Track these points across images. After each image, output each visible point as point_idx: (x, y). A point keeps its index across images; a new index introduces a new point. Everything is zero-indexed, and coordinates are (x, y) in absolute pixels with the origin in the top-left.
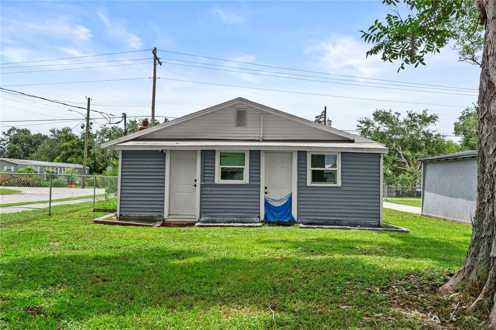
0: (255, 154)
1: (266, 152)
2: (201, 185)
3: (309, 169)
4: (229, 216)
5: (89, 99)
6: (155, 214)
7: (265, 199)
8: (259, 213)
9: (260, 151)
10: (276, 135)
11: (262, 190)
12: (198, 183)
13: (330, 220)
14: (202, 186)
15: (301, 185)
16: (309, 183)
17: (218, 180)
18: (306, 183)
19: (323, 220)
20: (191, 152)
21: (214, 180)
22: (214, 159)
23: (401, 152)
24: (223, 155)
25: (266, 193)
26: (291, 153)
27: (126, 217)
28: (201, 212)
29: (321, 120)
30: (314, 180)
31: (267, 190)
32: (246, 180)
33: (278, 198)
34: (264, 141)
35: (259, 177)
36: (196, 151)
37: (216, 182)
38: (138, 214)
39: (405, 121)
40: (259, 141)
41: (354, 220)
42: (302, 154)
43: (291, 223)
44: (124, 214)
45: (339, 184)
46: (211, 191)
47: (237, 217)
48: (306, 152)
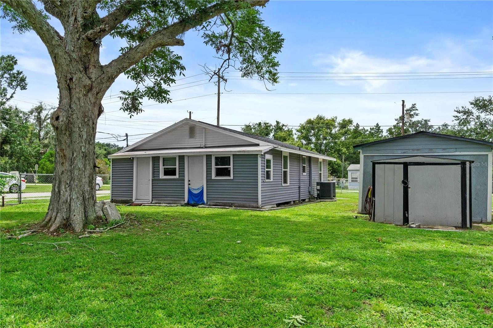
0: (182, 158)
1: (189, 157)
2: (152, 179)
3: (214, 167)
4: (168, 200)
5: (190, 112)
6: (128, 199)
7: (189, 188)
8: (184, 198)
9: (184, 156)
10: (215, 143)
11: (186, 183)
13: (227, 203)
15: (209, 179)
16: (213, 177)
17: (162, 176)
18: (211, 177)
19: (223, 203)
20: (146, 158)
21: (159, 176)
22: (159, 162)
24: (164, 159)
25: (189, 184)
26: (202, 156)
27: (115, 201)
28: (152, 198)
30: (216, 175)
31: (190, 183)
32: (177, 176)
33: (196, 188)
34: (206, 147)
35: (184, 173)
36: (150, 157)
38: (120, 199)
40: (202, 148)
41: (242, 203)
42: (209, 157)
45: (232, 177)
46: (158, 183)
47: (172, 200)
48: (211, 155)
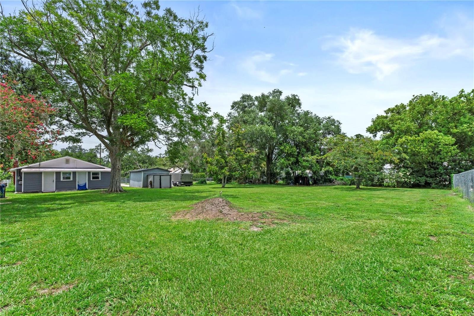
0: (74, 173)
1: (78, 172)
3: (91, 176)
4: (66, 189)
6: (38, 191)
7: (78, 184)
8: (76, 187)
9: (76, 172)
10: (80, 167)
11: (77, 182)
12: (55, 181)
13: (98, 188)
14: (56, 182)
15: (89, 180)
16: (91, 179)
19: (96, 188)
20: (52, 173)
22: (60, 174)
23: (138, 164)
24: (64, 173)
26: (86, 172)
27: (27, 192)
28: (56, 189)
29: (99, 148)
30: (93, 179)
32: (71, 179)
33: (82, 183)
34: (76, 168)
35: (76, 178)
36: (54, 171)
37: (61, 180)
38: (31, 191)
39: (140, 150)
40: (74, 168)
42: (89, 173)
43: (86, 189)
44: (25, 191)
45: (100, 179)
46: (59, 183)
47: (69, 189)
48: (90, 172)
